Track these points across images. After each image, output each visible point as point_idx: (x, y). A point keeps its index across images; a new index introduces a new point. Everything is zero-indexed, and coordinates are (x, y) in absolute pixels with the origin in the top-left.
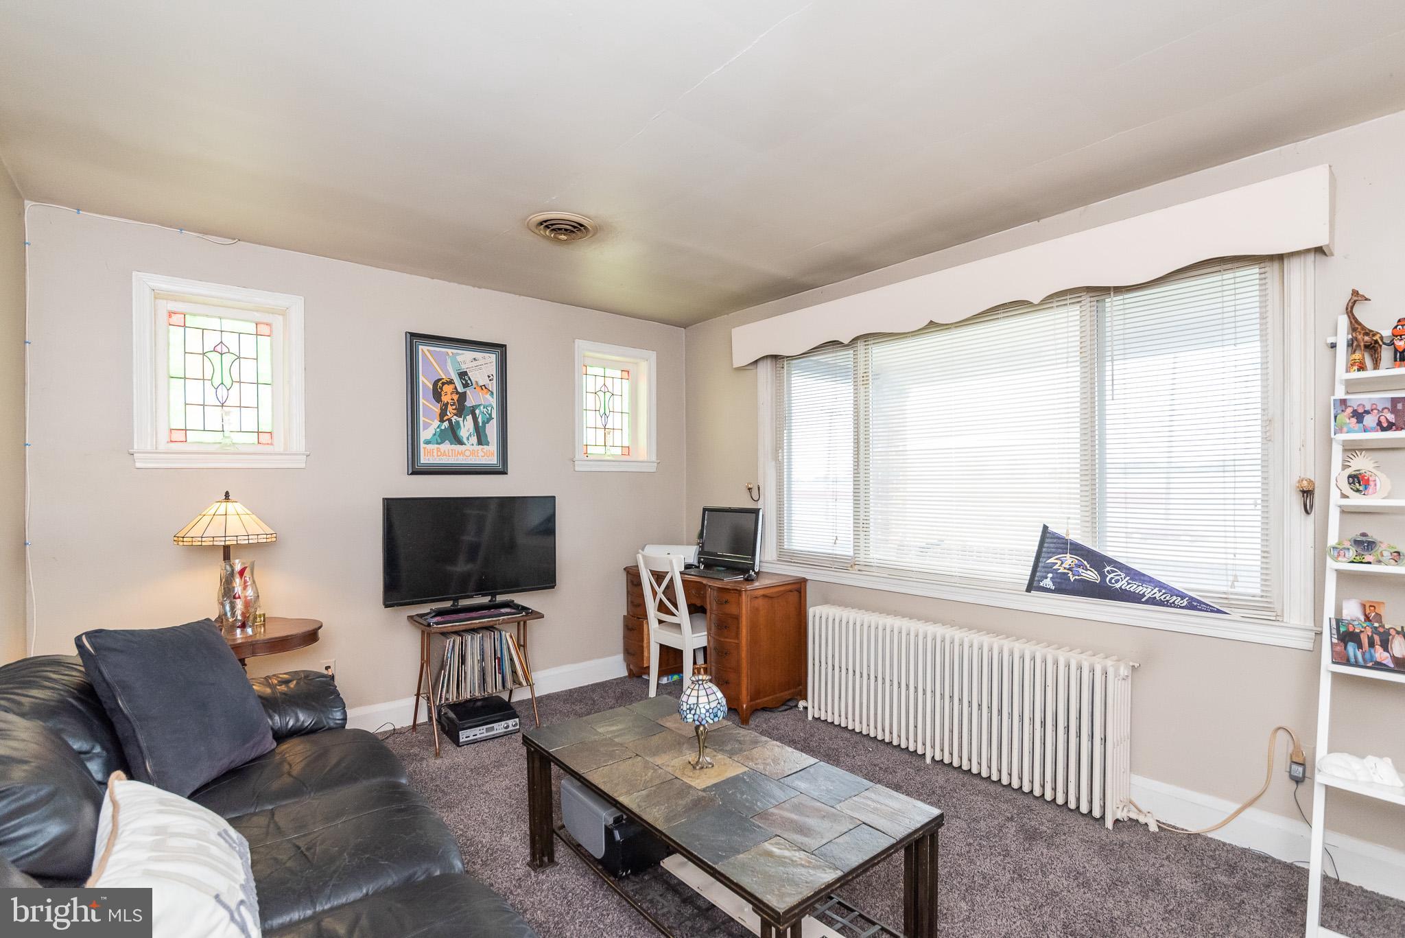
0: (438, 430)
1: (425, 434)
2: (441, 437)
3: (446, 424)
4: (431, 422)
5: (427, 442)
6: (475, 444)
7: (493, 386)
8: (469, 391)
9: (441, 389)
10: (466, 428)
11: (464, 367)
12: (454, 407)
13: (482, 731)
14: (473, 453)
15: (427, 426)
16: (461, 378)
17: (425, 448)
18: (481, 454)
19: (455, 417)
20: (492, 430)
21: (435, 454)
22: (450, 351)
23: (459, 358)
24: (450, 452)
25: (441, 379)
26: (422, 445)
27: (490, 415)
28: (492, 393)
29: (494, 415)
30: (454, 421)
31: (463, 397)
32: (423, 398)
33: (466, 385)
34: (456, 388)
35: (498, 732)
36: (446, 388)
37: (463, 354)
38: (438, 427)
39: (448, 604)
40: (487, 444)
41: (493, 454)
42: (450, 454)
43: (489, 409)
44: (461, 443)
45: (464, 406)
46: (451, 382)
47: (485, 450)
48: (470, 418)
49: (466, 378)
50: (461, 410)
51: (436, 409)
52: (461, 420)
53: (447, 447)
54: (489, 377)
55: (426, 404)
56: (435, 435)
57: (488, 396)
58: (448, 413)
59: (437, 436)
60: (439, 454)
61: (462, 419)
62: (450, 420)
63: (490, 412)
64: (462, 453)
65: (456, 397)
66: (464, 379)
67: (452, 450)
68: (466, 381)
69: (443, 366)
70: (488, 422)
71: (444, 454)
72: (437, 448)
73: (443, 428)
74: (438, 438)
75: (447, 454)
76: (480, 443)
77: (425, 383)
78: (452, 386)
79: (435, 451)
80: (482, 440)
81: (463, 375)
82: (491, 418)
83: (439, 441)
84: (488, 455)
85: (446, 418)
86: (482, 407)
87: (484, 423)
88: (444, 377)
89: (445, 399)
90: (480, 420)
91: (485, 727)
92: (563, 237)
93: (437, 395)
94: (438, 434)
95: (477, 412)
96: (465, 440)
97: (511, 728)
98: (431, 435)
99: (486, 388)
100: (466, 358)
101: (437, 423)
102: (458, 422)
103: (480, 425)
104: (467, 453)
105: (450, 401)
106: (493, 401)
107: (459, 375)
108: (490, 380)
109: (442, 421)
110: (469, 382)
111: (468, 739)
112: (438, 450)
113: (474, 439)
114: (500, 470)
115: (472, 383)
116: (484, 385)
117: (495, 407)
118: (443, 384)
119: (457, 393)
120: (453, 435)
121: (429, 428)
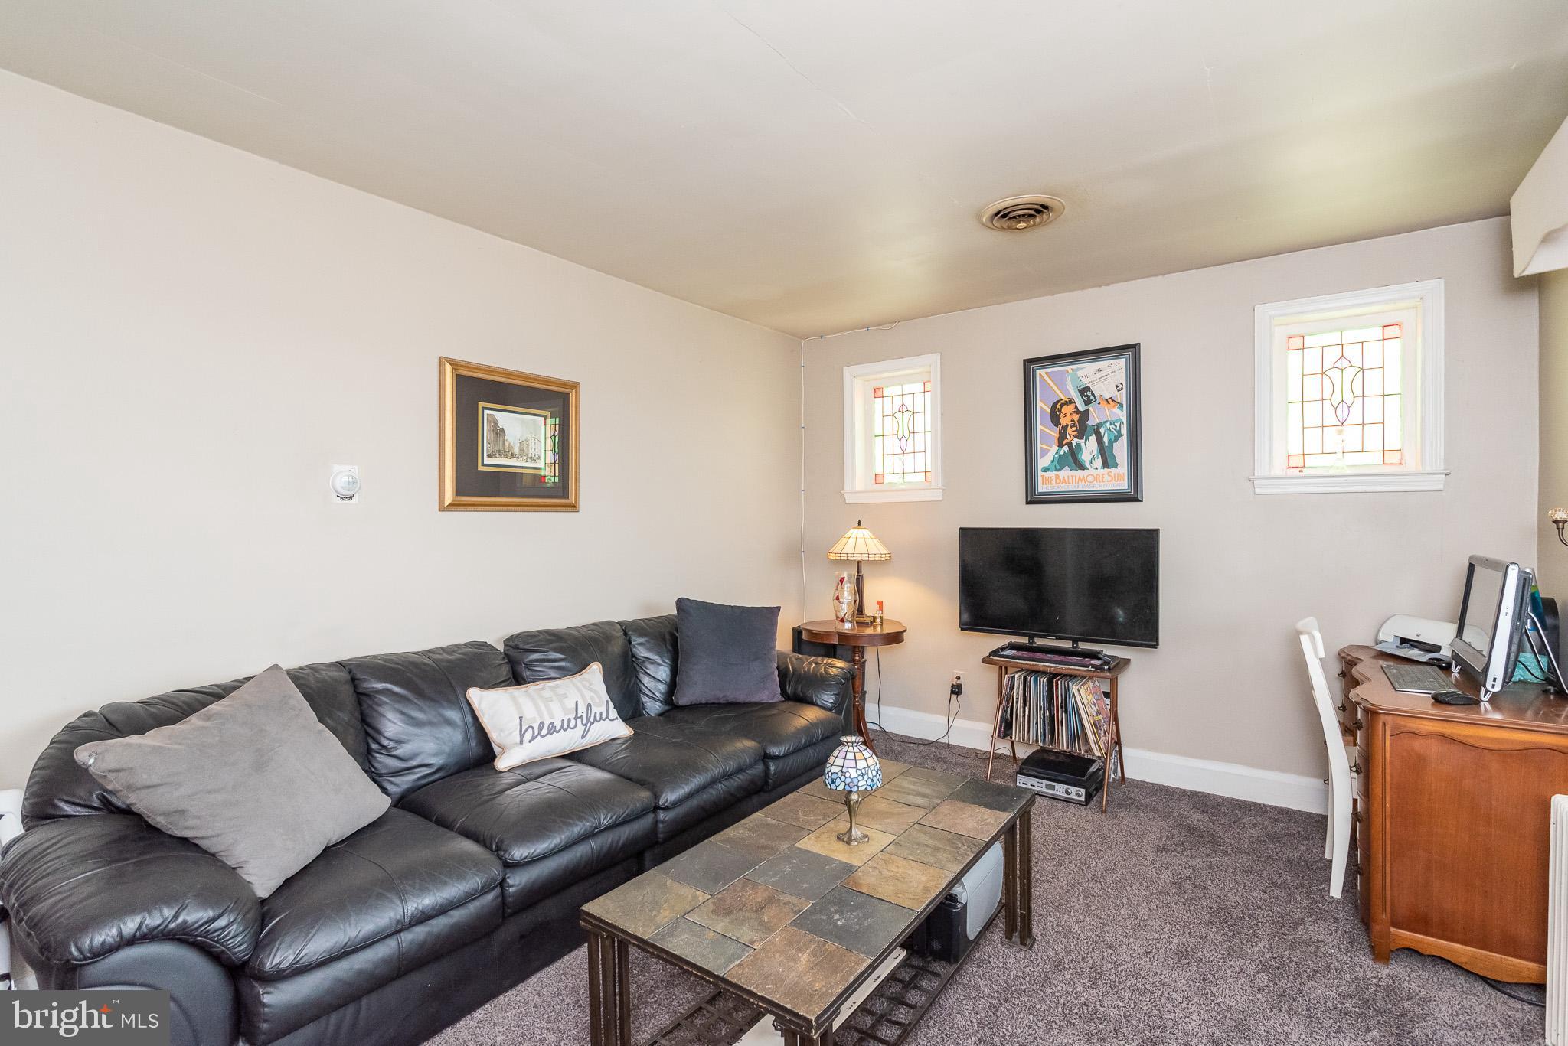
0: (1056, 456)
1: (1043, 461)
2: (1060, 463)
3: (1066, 448)
4: (1049, 448)
5: (1046, 470)
6: (1099, 467)
7: (1123, 397)
8: (1090, 408)
9: (1060, 411)
10: (1089, 450)
11: (1086, 383)
12: (1074, 429)
13: (1040, 785)
14: (1097, 478)
15: (1045, 452)
16: (1082, 395)
17: (1043, 476)
18: (1107, 478)
19: (1076, 440)
20: (1121, 451)
21: (1054, 482)
22: (1069, 368)
23: (1080, 374)
24: (1070, 478)
25: (1059, 401)
26: (1040, 473)
27: (1119, 432)
28: (1121, 405)
29: (1124, 431)
30: (1074, 444)
31: (1084, 416)
32: (1041, 424)
33: (1088, 402)
34: (1076, 407)
35: (1058, 793)
36: (1065, 409)
37: (1084, 368)
38: (1057, 452)
39: (1023, 640)
40: (1116, 466)
41: (1123, 478)
42: (1070, 481)
43: (1118, 424)
44: (1082, 467)
45: (1086, 426)
46: (1071, 401)
47: (1112, 475)
48: (1093, 438)
49: (1089, 394)
50: (1082, 431)
51: (1054, 433)
52: (1082, 442)
53: (1066, 473)
54: (1117, 387)
55: (1045, 430)
56: (1053, 461)
57: (1116, 410)
58: (1068, 436)
59: (1055, 463)
60: (1058, 481)
61: (1084, 441)
62: (1070, 444)
63: (1118, 428)
64: (1085, 479)
65: (1076, 417)
66: (1087, 396)
67: (1072, 476)
68: (1089, 397)
69: (1061, 385)
70: (1115, 441)
71: (1064, 481)
72: (1056, 475)
73: (1062, 453)
74: (1057, 465)
75: (1068, 481)
76: (1106, 465)
77: (1042, 407)
78: (1072, 406)
79: (1054, 479)
80: (1108, 461)
81: (1084, 391)
82: (1120, 435)
83: (1058, 467)
84: (1117, 479)
85: (1064, 442)
86: (1108, 424)
87: (1111, 443)
88: (1063, 398)
89: (1064, 421)
90: (1106, 440)
91: (1045, 782)
92: (1022, 225)
93: (1055, 418)
94: (1056, 460)
95: (1102, 430)
96: (1087, 464)
97: (1073, 796)
98: (1050, 462)
99: (1113, 401)
100: (1087, 372)
101: (1055, 448)
102: (1079, 445)
103: (1106, 444)
104: (1090, 479)
105: (1069, 423)
106: (1122, 415)
107: (1080, 392)
108: (1119, 391)
109: (1061, 445)
110: (1092, 397)
111: (1025, 786)
112: (1057, 477)
113: (1099, 462)
114: (1133, 496)
115: (1095, 398)
116: (1111, 398)
117: (1125, 421)
118: (1062, 405)
119: (1078, 412)
120: (1073, 459)
121: (1048, 453)
